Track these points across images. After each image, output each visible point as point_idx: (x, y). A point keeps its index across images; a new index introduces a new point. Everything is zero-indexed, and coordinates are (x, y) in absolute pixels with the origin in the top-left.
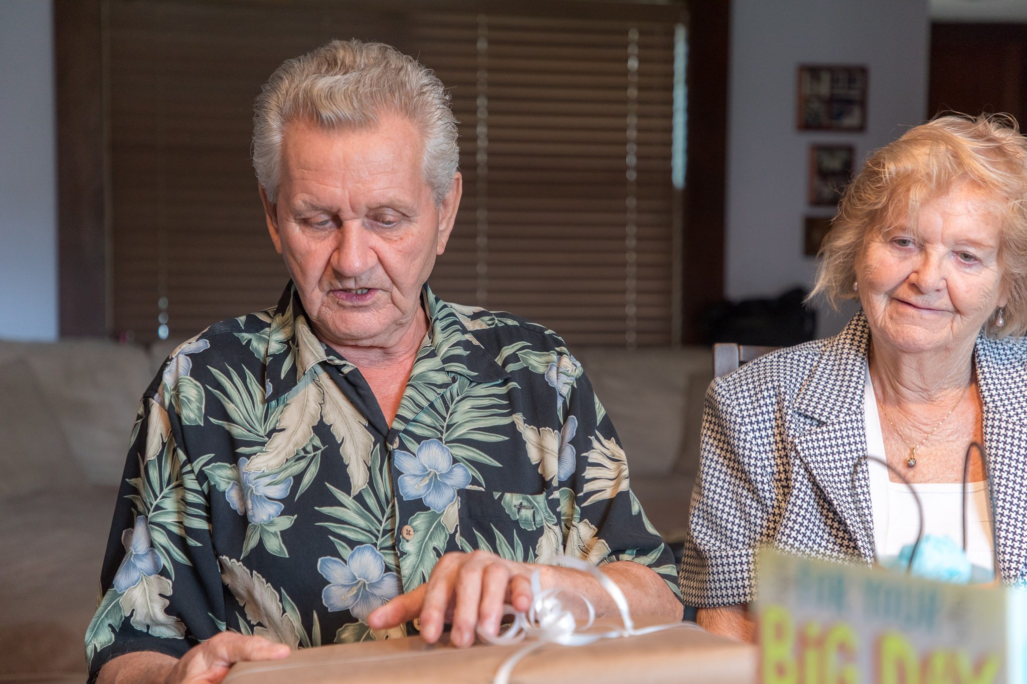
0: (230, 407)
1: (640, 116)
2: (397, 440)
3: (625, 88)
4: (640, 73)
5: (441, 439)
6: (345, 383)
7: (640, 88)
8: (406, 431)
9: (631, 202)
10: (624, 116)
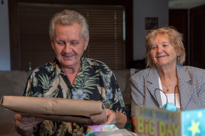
0: (42, 83)
1: (117, 27)
2: (73, 89)
3: (114, 22)
4: (117, 20)
5: (82, 88)
6: (64, 77)
7: (117, 22)
9: (116, 43)
10: (114, 27)
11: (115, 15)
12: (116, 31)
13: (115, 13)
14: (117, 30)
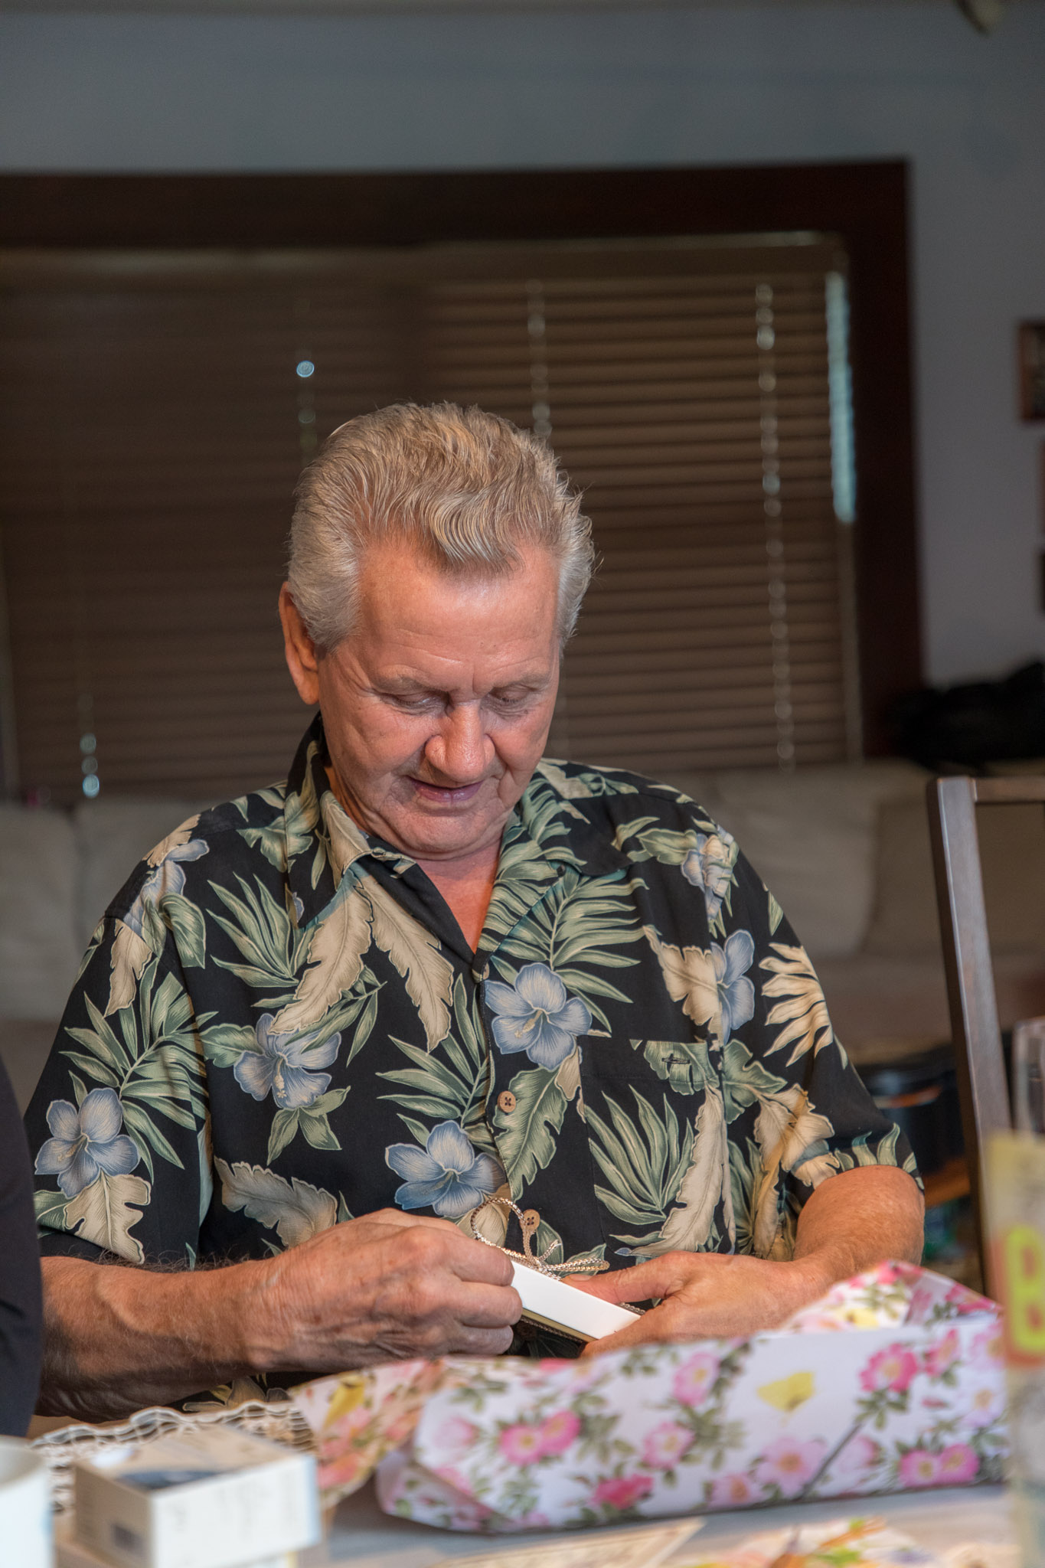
0: (243, 942)
1: (781, 416)
2: (487, 967)
3: (754, 375)
4: (777, 352)
5: (547, 963)
6: (401, 890)
7: (780, 374)
8: (500, 953)
9: (776, 548)
10: (756, 418)
11: (766, 317)
12: (771, 445)
13: (765, 295)
14: (782, 437)
